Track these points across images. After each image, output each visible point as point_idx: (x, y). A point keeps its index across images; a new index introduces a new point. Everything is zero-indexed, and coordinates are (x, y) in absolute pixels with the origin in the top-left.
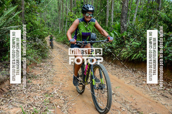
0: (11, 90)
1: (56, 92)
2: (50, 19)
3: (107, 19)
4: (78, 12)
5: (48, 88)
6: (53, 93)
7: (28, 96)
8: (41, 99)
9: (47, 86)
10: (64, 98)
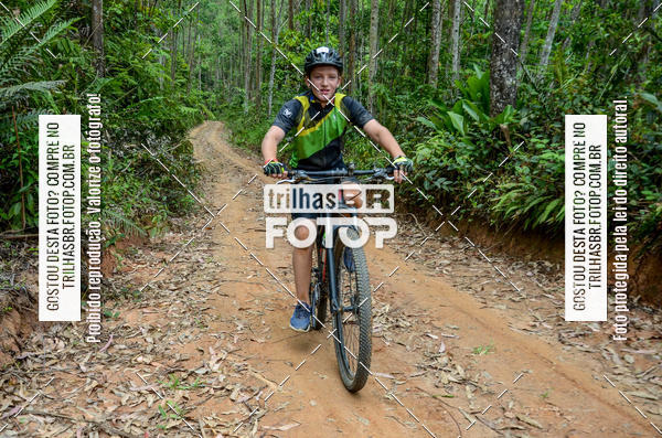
0: (25, 354)
1: (216, 368)
2: (209, 56)
3: (436, 58)
4: (320, 28)
5: (182, 345)
6: (203, 371)
7: (95, 383)
8: (151, 399)
9: (181, 336)
10: (246, 397)
